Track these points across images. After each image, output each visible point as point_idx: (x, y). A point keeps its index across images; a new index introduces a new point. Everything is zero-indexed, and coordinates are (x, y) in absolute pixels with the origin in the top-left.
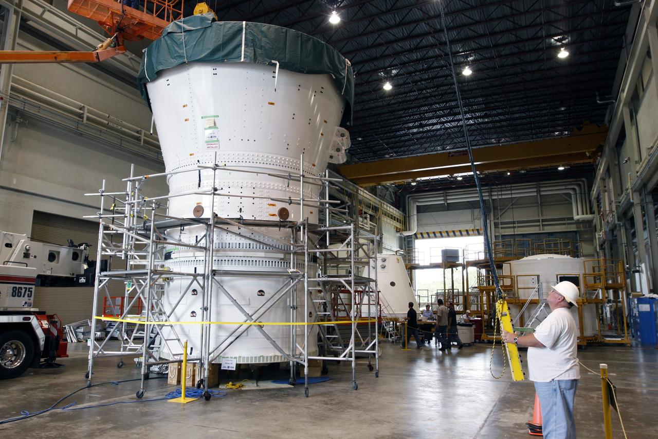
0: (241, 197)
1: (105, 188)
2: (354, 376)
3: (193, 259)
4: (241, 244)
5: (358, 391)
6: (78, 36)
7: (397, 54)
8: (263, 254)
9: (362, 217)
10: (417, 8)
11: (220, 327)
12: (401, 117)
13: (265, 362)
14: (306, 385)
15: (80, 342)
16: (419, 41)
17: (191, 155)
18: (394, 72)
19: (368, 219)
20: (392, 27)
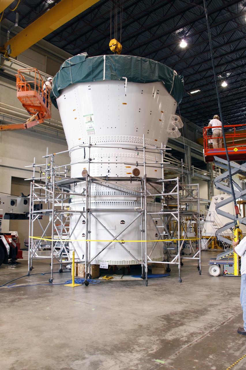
0: (102, 163)
1: (35, 162)
2: (179, 274)
3: (82, 202)
4: (109, 193)
5: (182, 283)
6: (31, 74)
7: (228, 62)
8: (123, 198)
9: (215, 171)
10: (239, 31)
11: (99, 243)
12: (236, 104)
13: (126, 264)
14: (146, 279)
15: (40, 250)
16: (243, 52)
17: (79, 139)
18: (228, 74)
19: (220, 172)
20: (222, 45)
